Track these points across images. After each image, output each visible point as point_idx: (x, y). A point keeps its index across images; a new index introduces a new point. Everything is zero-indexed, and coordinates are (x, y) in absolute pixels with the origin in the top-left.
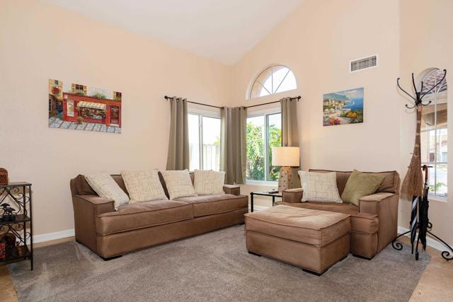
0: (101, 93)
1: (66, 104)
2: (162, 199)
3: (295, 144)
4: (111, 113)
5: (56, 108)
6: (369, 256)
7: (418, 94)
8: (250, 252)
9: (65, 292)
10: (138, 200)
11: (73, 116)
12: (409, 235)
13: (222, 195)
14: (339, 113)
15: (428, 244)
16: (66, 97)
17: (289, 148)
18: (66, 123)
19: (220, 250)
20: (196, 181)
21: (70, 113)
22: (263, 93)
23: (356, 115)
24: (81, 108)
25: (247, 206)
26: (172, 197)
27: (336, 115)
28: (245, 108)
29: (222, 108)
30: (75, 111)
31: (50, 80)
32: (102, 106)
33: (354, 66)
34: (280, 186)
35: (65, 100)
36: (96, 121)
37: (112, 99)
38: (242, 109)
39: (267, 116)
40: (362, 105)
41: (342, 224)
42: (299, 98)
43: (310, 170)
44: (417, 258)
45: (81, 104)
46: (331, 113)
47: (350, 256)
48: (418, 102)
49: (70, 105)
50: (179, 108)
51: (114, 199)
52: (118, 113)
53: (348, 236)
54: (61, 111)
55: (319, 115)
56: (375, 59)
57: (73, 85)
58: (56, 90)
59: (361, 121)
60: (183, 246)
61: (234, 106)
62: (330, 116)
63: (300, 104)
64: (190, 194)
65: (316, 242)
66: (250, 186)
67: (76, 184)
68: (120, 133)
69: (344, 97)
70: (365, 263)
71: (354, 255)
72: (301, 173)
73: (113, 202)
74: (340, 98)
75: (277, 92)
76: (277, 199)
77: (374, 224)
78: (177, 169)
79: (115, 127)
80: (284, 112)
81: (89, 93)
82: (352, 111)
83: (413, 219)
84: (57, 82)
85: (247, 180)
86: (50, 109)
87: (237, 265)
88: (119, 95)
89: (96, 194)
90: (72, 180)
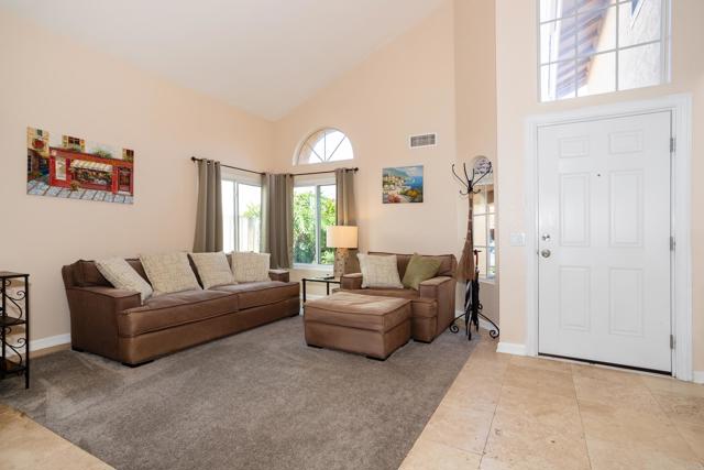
0: (105, 149)
1: (54, 163)
2: (194, 289)
3: (352, 223)
4: (119, 177)
5: (39, 167)
6: (429, 339)
7: (470, 182)
8: (309, 345)
9: (98, 404)
10: (164, 291)
11: (64, 179)
12: (463, 318)
13: (269, 283)
14: (399, 190)
15: (481, 325)
16: (54, 153)
17: (346, 228)
18: (54, 189)
19: (274, 345)
20: (234, 265)
21: (61, 176)
22: (313, 159)
23: (416, 194)
24: (77, 169)
25: (298, 295)
26: (207, 286)
27: (396, 192)
28: (291, 176)
29: (263, 174)
30: (68, 172)
31: (29, 128)
32: (107, 168)
33: (414, 141)
34: (335, 271)
35: (52, 157)
36: (98, 187)
37: (121, 157)
38: (288, 177)
39: (319, 187)
40: (422, 183)
41: (403, 310)
42: (356, 169)
43: (369, 253)
44: (470, 339)
45: (76, 163)
46: (391, 189)
47: (411, 342)
48: (470, 190)
49: (60, 165)
50: (209, 173)
51: (138, 290)
52: (130, 177)
53: (409, 322)
54: (47, 172)
55: (378, 191)
56: (433, 137)
57: (65, 137)
58: (39, 144)
59: (421, 201)
60: (228, 344)
61: (277, 172)
62: (390, 193)
63: (357, 176)
64: (230, 282)
65: (380, 327)
66: (298, 270)
67: (73, 273)
68: (132, 203)
69: (404, 174)
70: (425, 346)
71: (415, 340)
72: (360, 256)
73: (139, 295)
74: (400, 174)
75: (331, 160)
76: (332, 286)
77: (432, 308)
78: (208, 250)
79: (124, 196)
80: (339, 183)
81: (88, 150)
82: (412, 190)
83: (467, 301)
84: (40, 132)
85: (295, 264)
86: (29, 169)
87: (298, 358)
88: (130, 153)
89: (110, 286)
90: (64, 267)
